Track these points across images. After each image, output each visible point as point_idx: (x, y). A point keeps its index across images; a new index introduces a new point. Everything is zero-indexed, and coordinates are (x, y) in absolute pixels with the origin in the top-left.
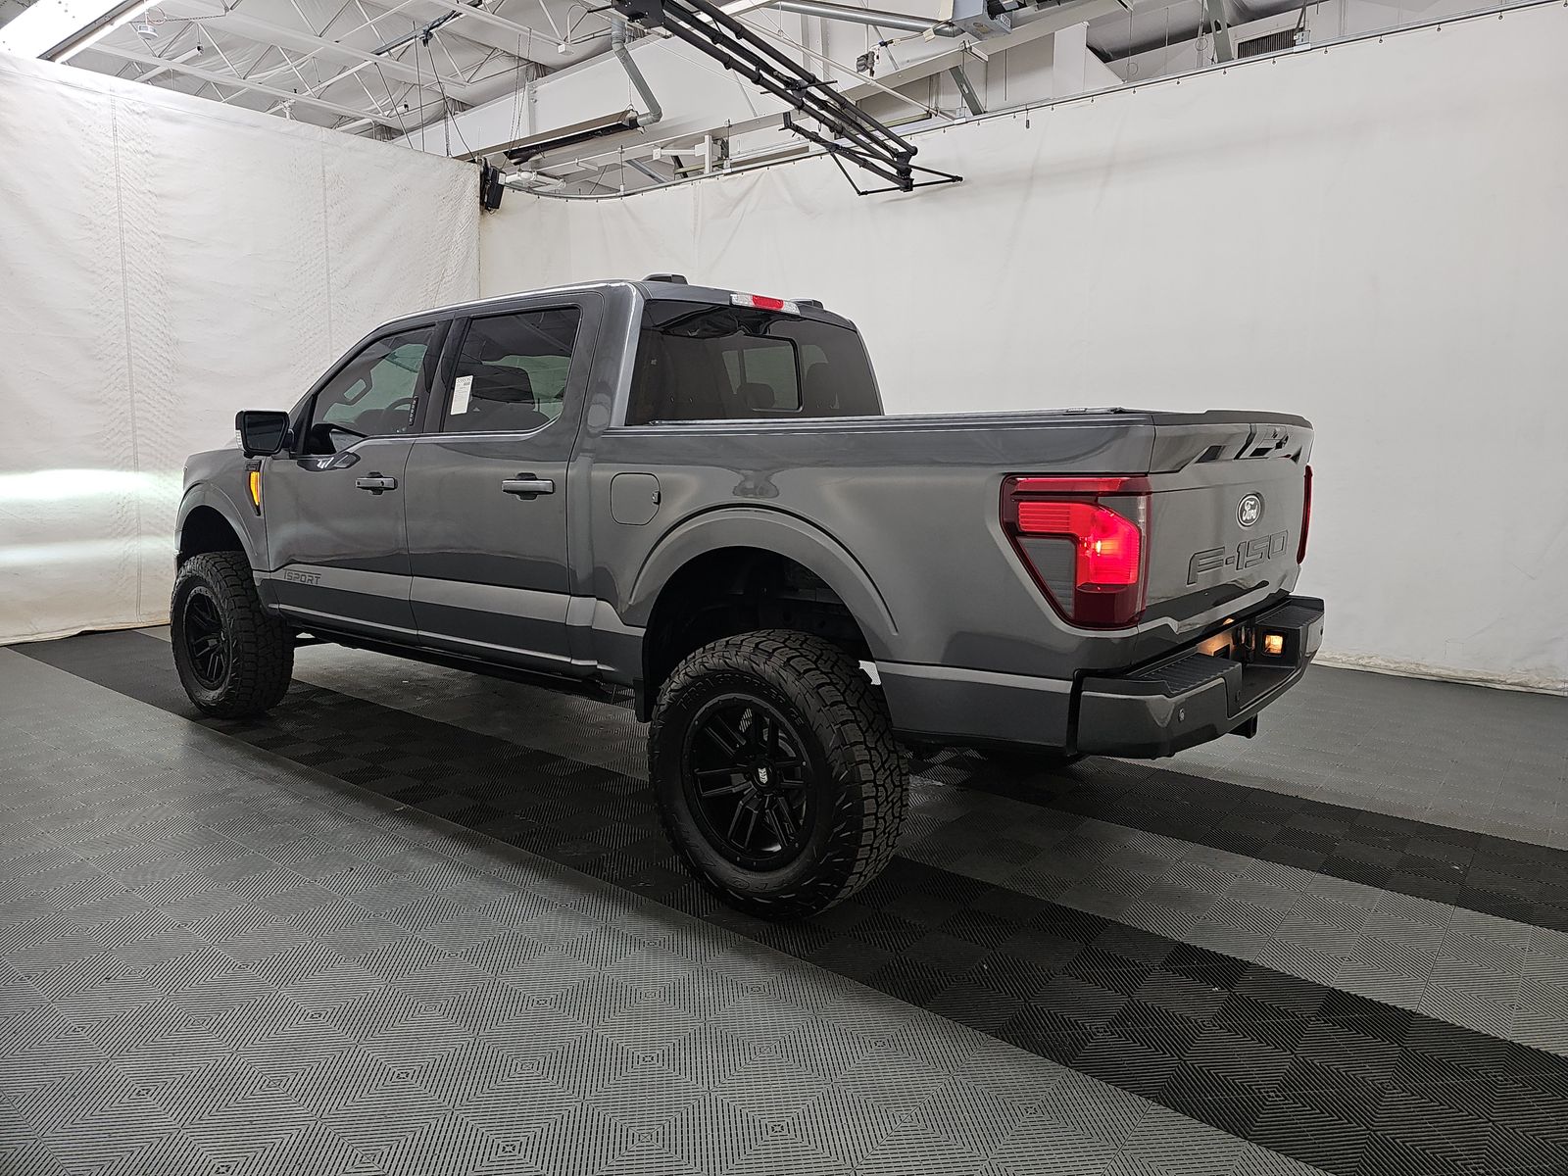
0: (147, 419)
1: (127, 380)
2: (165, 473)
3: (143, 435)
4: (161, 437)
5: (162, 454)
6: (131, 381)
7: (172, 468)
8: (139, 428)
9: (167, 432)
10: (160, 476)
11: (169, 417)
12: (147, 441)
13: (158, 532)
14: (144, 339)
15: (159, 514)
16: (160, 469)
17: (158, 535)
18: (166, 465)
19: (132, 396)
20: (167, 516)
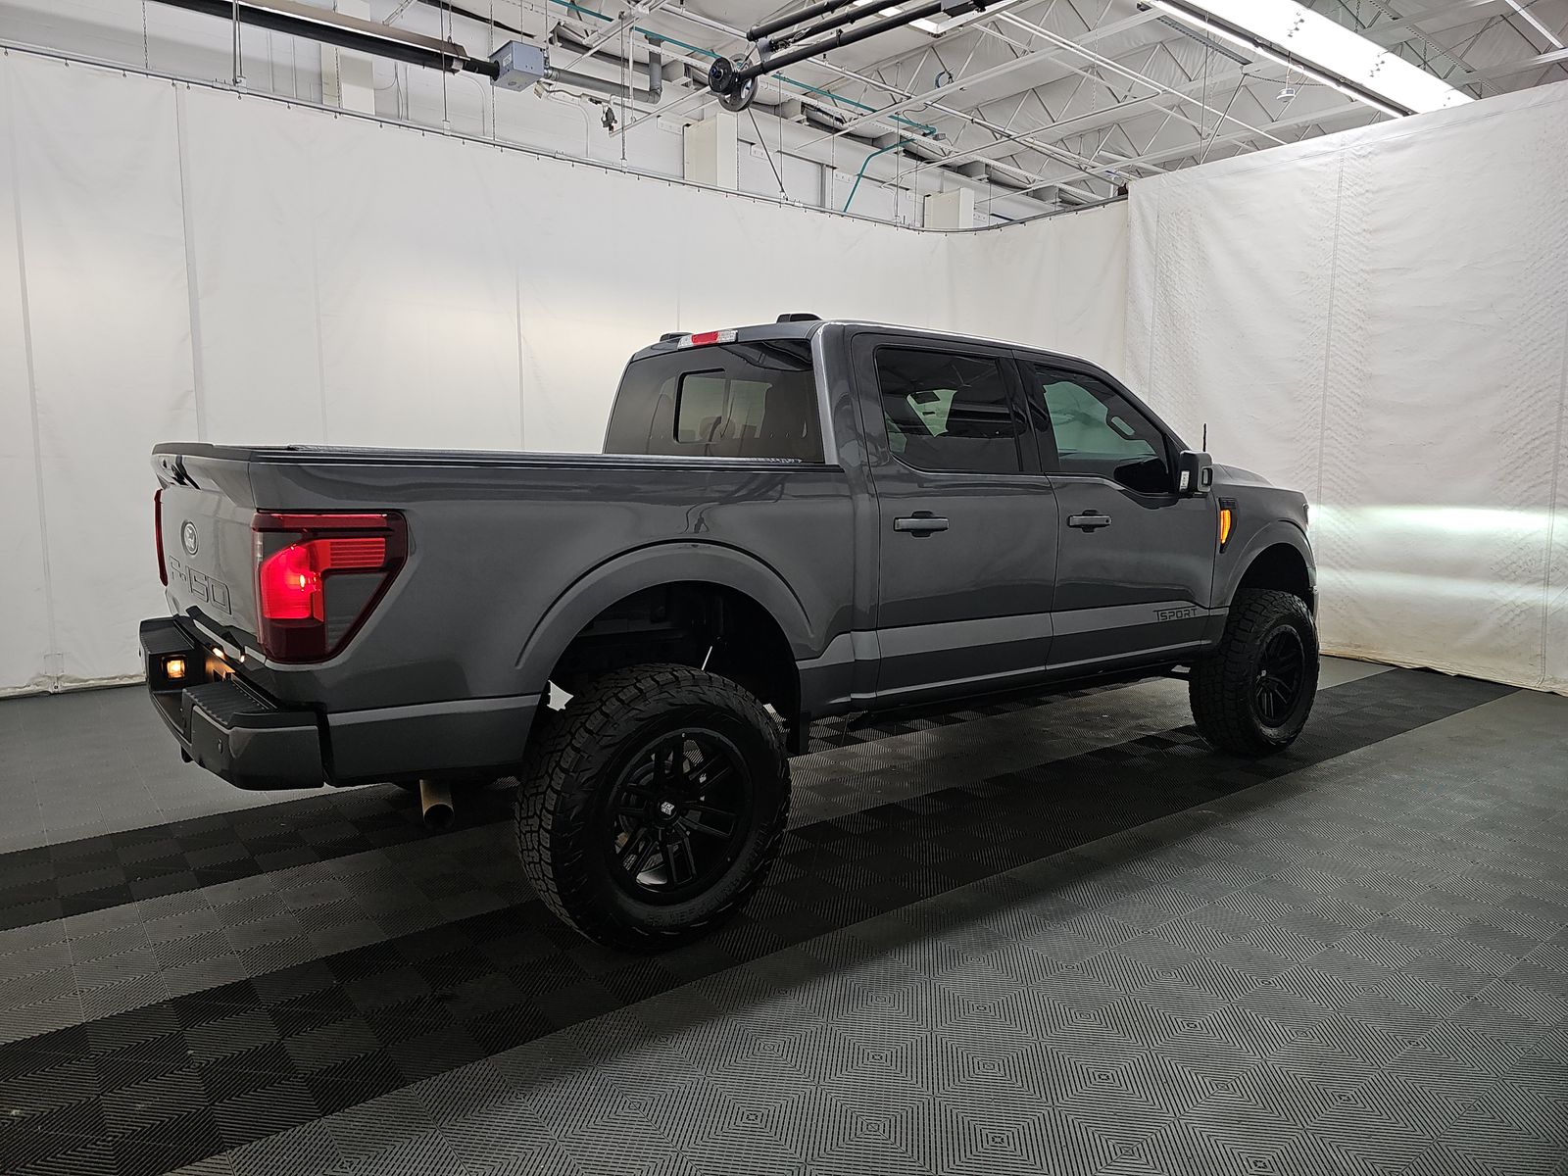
0: (1332, 455)
1: (1319, 418)
2: (1344, 507)
3: (1327, 471)
4: (1344, 472)
5: (1342, 489)
6: (1323, 419)
7: (1351, 503)
8: (1326, 464)
9: (1349, 468)
10: (1339, 511)
11: (1353, 453)
12: (1330, 476)
13: (1334, 564)
14: (1339, 377)
15: (1335, 547)
16: (1339, 504)
17: (1333, 568)
18: (1345, 500)
19: (1322, 433)
20: (1343, 550)
